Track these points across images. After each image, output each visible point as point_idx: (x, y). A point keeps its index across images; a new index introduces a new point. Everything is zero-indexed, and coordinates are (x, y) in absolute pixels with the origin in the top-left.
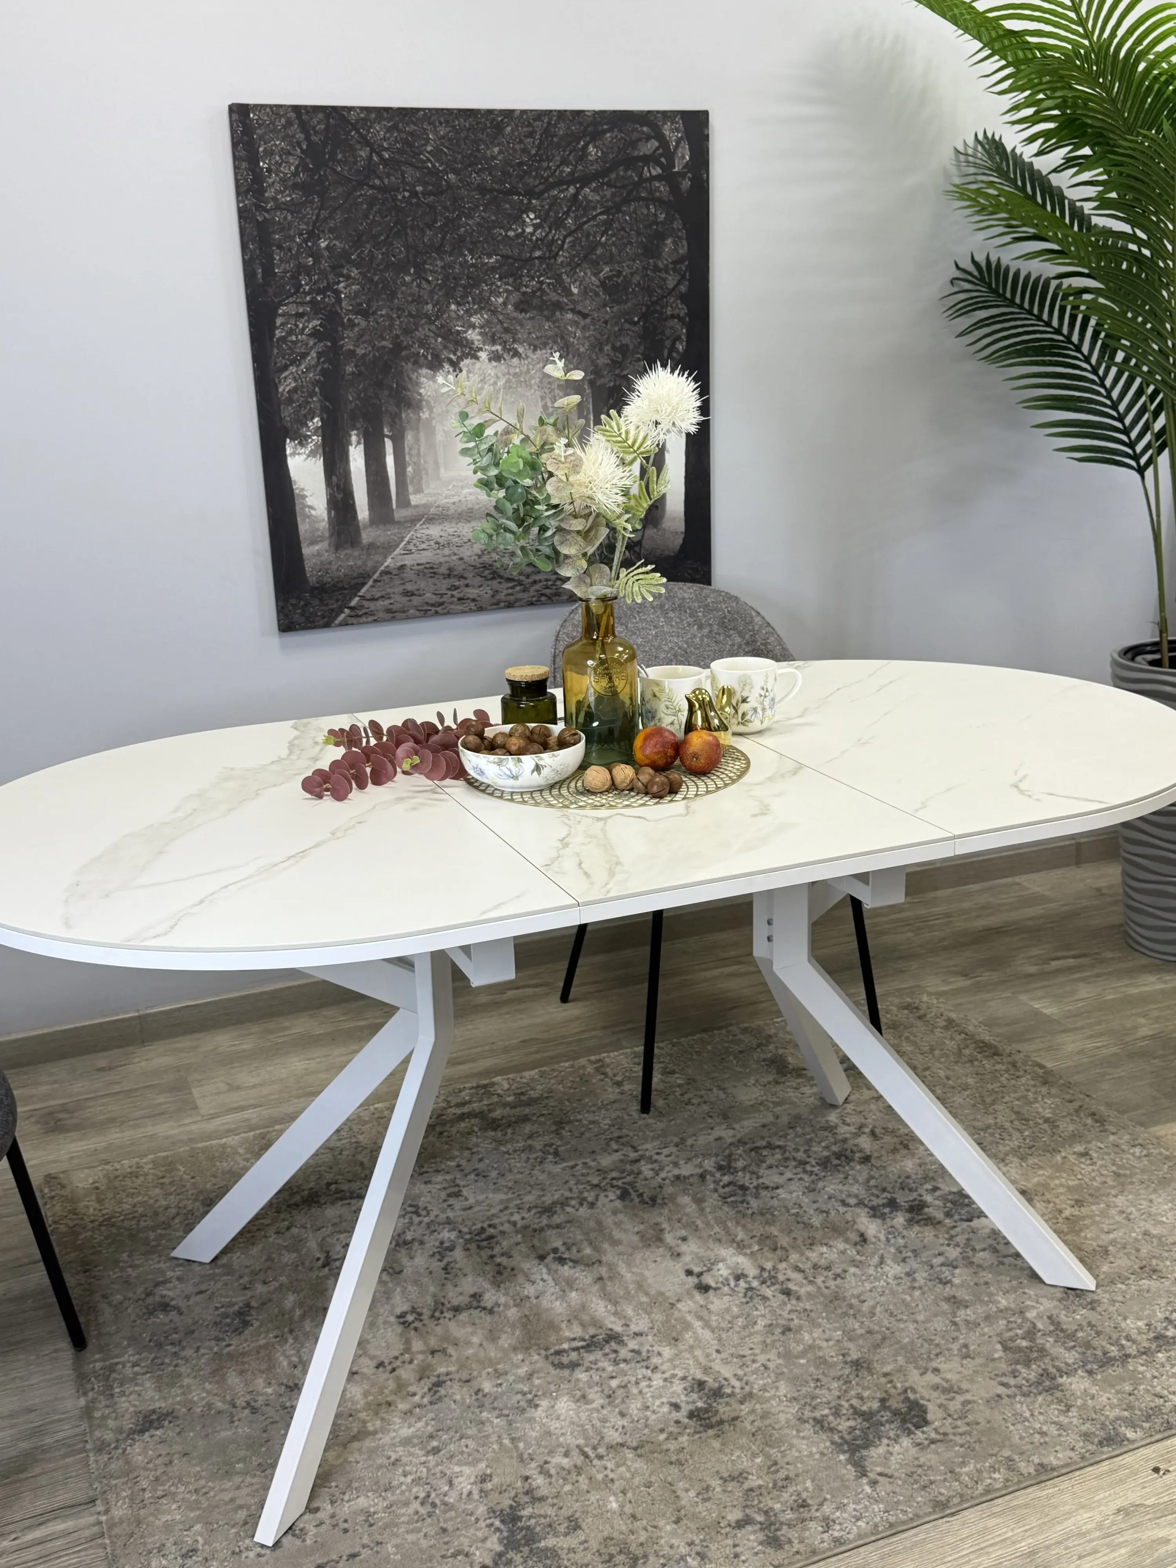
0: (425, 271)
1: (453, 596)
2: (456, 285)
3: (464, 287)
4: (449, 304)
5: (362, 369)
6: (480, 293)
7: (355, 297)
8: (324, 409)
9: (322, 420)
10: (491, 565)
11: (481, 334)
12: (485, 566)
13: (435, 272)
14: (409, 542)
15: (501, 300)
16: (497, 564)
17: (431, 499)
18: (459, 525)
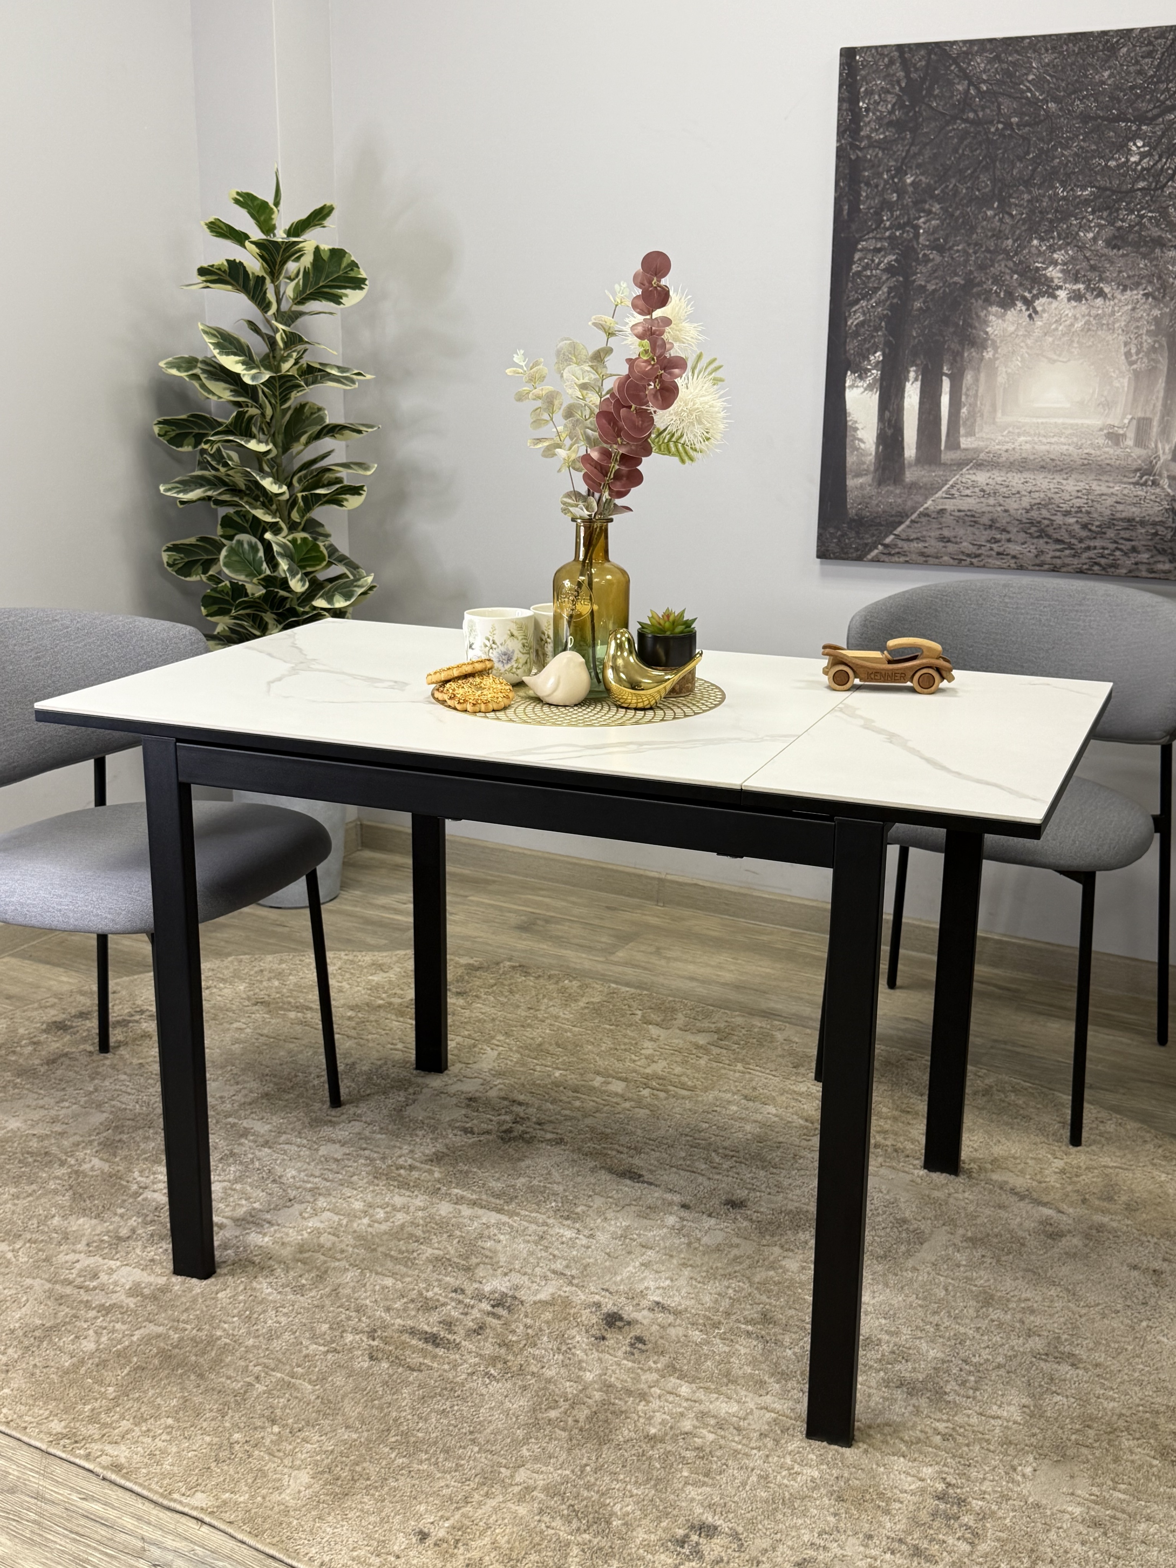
0: (1010, 205)
1: (991, 549)
2: (1042, 219)
3: (1051, 221)
4: (1031, 239)
5: (931, 305)
6: (1068, 228)
7: (933, 233)
8: (887, 344)
9: (884, 355)
10: (1039, 522)
11: (1062, 271)
12: (1032, 523)
13: (1021, 206)
14: (952, 486)
15: (1090, 235)
16: (1046, 522)
17: (981, 444)
18: (1010, 475)
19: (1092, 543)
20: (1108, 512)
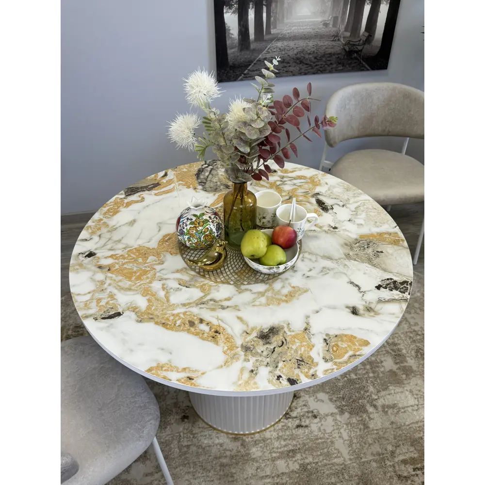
1: (284, 70)
10: (300, 58)
12: (298, 59)
14: (269, 49)
16: (303, 58)
17: (279, 31)
18: (290, 42)
19: (317, 63)
20: (323, 52)
